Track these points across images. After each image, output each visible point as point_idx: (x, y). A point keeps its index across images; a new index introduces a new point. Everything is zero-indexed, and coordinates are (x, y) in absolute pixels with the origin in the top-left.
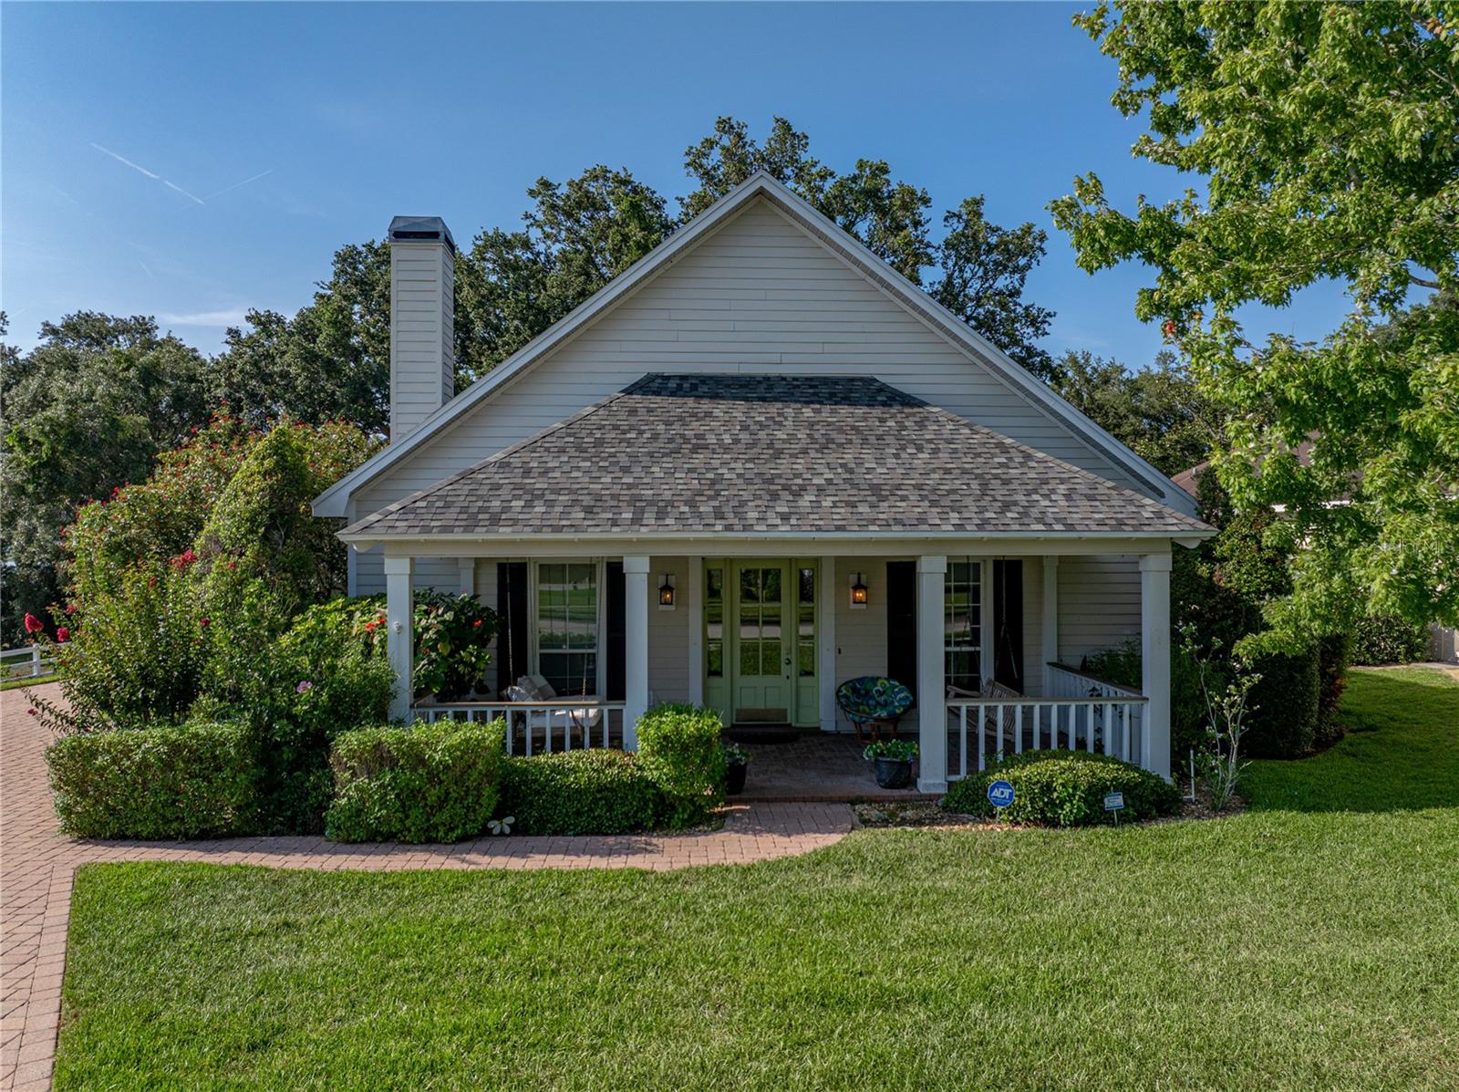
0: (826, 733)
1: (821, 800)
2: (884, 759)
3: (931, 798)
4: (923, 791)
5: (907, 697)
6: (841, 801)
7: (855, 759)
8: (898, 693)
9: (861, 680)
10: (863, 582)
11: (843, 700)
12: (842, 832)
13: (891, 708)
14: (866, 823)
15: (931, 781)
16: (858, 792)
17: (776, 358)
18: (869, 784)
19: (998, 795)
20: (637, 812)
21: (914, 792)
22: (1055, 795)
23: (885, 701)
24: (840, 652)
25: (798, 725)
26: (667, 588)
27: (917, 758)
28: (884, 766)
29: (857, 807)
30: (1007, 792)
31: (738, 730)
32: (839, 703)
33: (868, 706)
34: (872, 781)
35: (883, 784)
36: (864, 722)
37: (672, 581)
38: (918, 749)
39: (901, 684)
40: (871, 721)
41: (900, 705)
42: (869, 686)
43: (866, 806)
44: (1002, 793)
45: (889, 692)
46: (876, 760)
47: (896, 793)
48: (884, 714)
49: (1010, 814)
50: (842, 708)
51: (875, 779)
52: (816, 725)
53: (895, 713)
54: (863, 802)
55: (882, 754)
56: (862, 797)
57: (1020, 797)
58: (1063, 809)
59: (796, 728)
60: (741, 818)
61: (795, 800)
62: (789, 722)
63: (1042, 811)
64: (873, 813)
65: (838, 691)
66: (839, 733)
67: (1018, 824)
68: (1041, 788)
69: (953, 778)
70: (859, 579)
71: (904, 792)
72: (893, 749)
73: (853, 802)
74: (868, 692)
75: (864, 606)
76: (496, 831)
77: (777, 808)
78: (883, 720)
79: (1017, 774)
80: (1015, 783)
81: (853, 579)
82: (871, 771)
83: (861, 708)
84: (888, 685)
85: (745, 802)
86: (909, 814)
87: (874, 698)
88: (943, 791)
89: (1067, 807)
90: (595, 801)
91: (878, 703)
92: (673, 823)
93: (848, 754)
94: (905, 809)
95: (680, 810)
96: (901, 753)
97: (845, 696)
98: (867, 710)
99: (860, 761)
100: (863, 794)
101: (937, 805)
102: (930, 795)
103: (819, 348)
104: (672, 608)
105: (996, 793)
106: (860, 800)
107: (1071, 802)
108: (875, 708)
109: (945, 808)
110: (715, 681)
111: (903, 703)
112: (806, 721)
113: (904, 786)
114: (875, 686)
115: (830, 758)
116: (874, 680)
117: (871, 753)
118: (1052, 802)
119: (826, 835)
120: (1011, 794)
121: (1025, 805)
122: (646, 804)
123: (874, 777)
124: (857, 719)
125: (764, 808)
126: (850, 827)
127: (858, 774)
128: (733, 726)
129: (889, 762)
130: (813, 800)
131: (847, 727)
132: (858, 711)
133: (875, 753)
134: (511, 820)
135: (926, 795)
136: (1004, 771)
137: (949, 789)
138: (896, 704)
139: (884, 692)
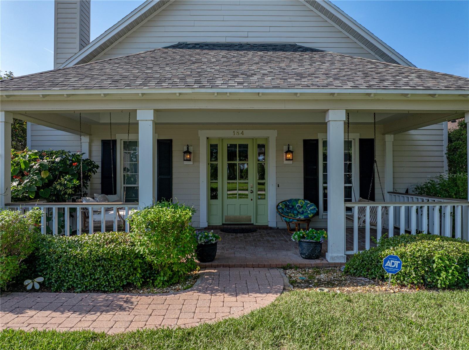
0: (271, 228)
1: (264, 266)
2: (305, 240)
3: (335, 265)
4: (330, 260)
5: (315, 209)
6: (277, 267)
7: (286, 241)
8: (310, 207)
9: (290, 201)
10: (291, 149)
11: (280, 210)
12: (276, 293)
13: (306, 214)
14: (294, 284)
15: (335, 255)
16: (288, 262)
17: (245, 34)
18: (296, 256)
19: (390, 265)
20: (129, 275)
21: (324, 262)
22: (435, 266)
23: (303, 211)
24: (278, 187)
25: (257, 224)
26: (188, 152)
27: (326, 240)
28: (304, 245)
29: (287, 271)
30: (397, 263)
31: (226, 226)
32: (278, 211)
33: (294, 214)
34: (296, 254)
35: (304, 256)
36: (291, 222)
37: (191, 149)
38: (327, 234)
39: (311, 202)
40: (295, 221)
41: (311, 213)
42: (294, 203)
43: (293, 270)
44: (393, 264)
45: (305, 206)
46: (300, 241)
47: (313, 262)
48: (302, 217)
49: (397, 279)
50: (279, 214)
51: (298, 253)
52: (267, 224)
53: (309, 217)
54: (291, 268)
55: (303, 237)
56: (290, 265)
57: (406, 267)
58: (440, 276)
59: (256, 226)
60: (207, 279)
61: (247, 266)
62: (252, 223)
63: (423, 278)
64: (298, 276)
65: (278, 206)
66: (278, 228)
67: (403, 286)
68: (423, 260)
69: (349, 253)
70: (289, 148)
71: (318, 261)
72: (310, 234)
73: (285, 268)
74: (293, 207)
75: (291, 162)
76: (29, 287)
77: (235, 272)
78: (302, 220)
79: (403, 250)
80: (402, 257)
81: (285, 148)
82: (296, 248)
83: (290, 214)
84: (304, 203)
85: (215, 267)
86: (323, 276)
87: (296, 210)
88: (343, 261)
89: (443, 274)
90: (95, 268)
91: (298, 212)
92: (156, 283)
93: (282, 238)
94: (319, 273)
95: (162, 274)
96: (315, 237)
97: (281, 208)
98: (293, 216)
99: (289, 242)
100: (291, 262)
101: (340, 270)
102: (335, 264)
103: (267, 29)
104: (191, 163)
105: (389, 264)
106: (290, 267)
107: (447, 271)
108: (297, 215)
109: (347, 272)
110: (214, 201)
111: (313, 212)
112: (261, 222)
113: (317, 258)
114: (297, 203)
115: (272, 241)
116: (297, 200)
117: (296, 236)
118: (431, 270)
119: (264, 295)
120: (399, 265)
121: (409, 272)
122: (135, 269)
123: (298, 251)
124: (287, 220)
125: (226, 272)
126: (282, 287)
127: (288, 250)
128: (223, 224)
129: (308, 242)
130: (258, 266)
131: (283, 225)
132: (288, 216)
133: (299, 236)
134: (41, 279)
135: (332, 264)
136: (391, 248)
137: (347, 259)
138: (309, 212)
139: (302, 207)
